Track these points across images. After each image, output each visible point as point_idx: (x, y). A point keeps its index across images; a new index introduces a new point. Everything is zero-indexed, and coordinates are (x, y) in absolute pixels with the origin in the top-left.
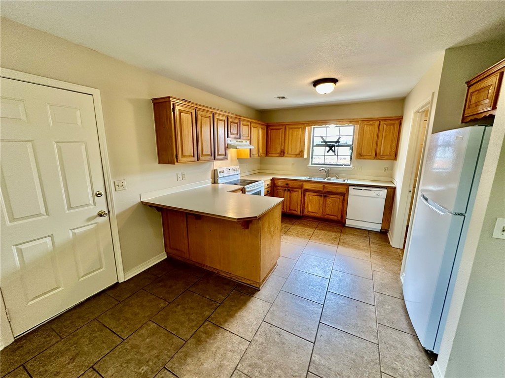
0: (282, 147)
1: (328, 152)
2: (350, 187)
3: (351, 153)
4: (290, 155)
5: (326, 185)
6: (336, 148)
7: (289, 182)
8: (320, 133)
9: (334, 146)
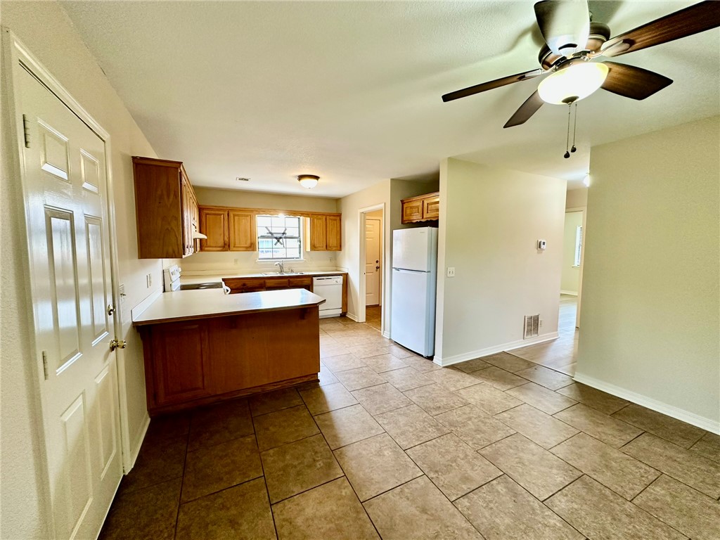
0: (226, 239)
1: (275, 244)
2: (314, 278)
3: (300, 246)
4: (237, 248)
5: (291, 280)
6: (284, 240)
7: (246, 282)
8: (263, 224)
9: (281, 238)
